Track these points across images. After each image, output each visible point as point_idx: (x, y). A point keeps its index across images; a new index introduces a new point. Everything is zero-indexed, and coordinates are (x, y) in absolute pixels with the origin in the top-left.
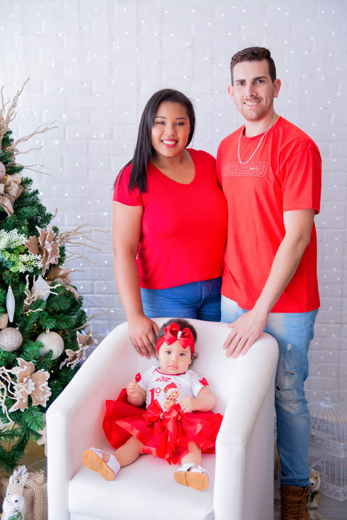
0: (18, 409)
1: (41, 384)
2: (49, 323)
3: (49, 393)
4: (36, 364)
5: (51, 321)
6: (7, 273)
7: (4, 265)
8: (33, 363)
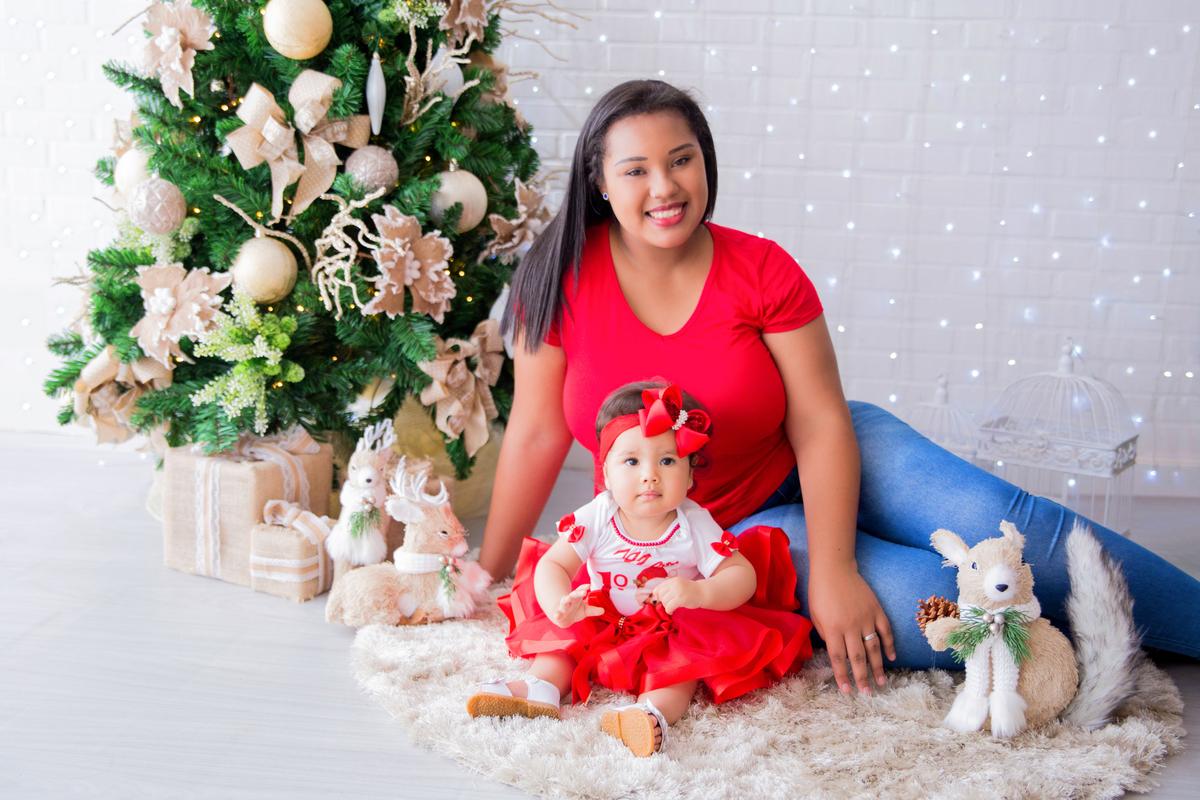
0: (381, 311)
1: (432, 265)
2: (456, 146)
3: (449, 290)
4: (424, 223)
5: (461, 143)
6: (370, 26)
7: (367, 10)
8: (420, 219)
